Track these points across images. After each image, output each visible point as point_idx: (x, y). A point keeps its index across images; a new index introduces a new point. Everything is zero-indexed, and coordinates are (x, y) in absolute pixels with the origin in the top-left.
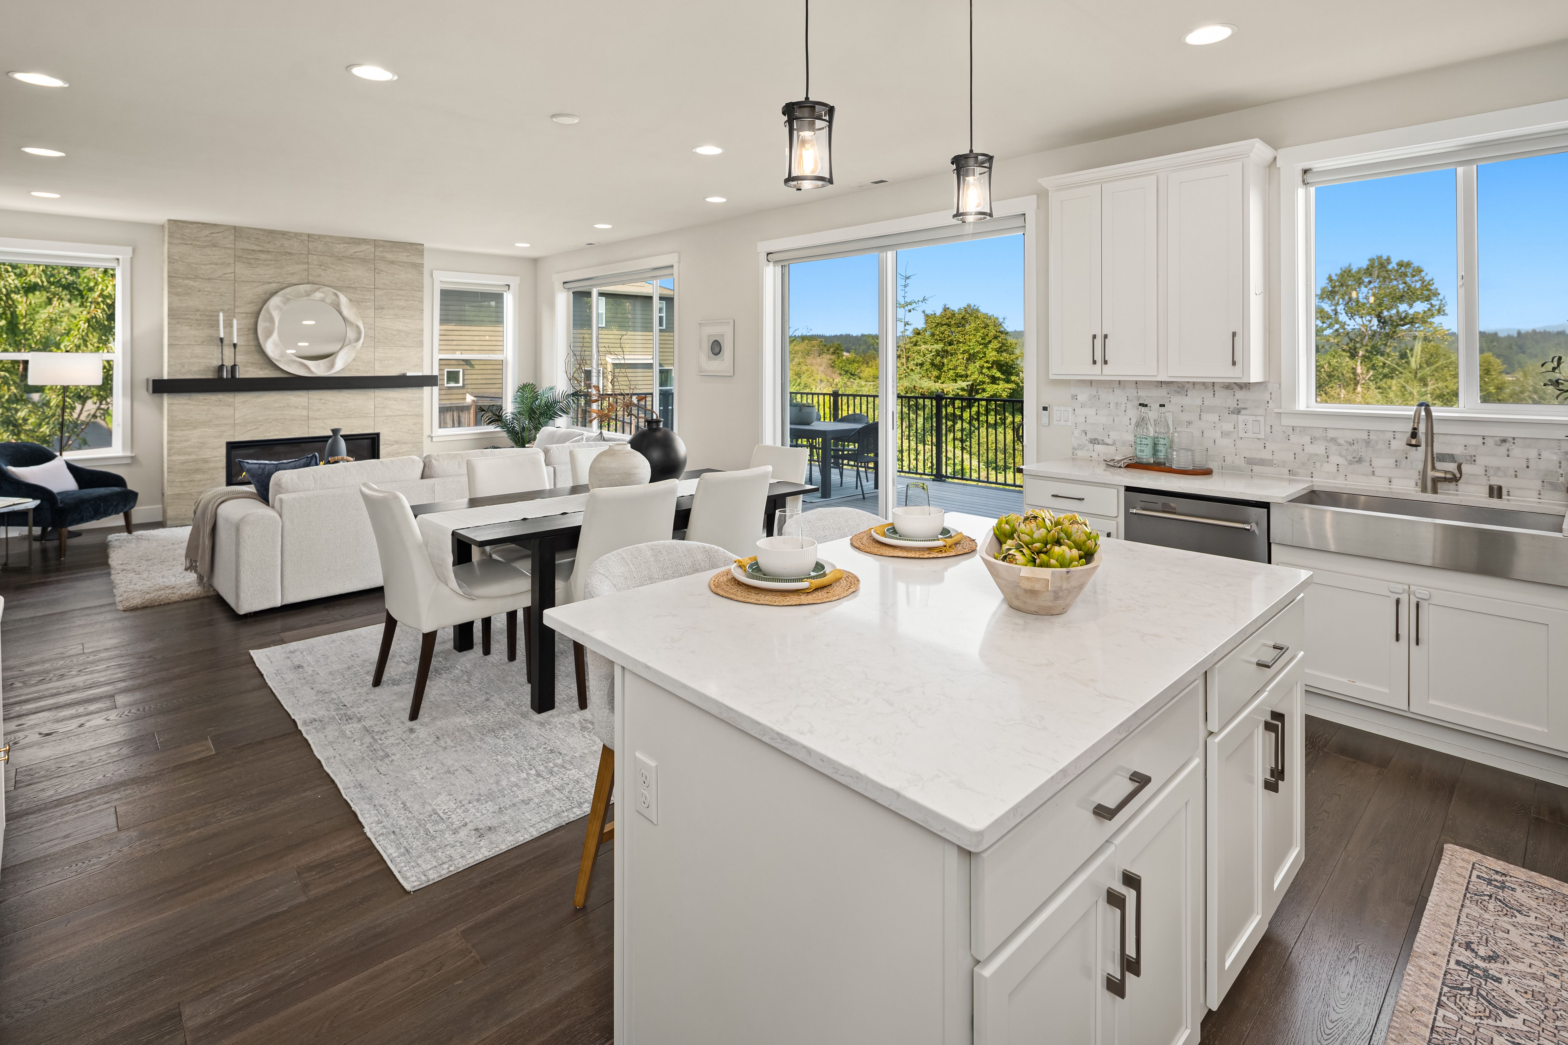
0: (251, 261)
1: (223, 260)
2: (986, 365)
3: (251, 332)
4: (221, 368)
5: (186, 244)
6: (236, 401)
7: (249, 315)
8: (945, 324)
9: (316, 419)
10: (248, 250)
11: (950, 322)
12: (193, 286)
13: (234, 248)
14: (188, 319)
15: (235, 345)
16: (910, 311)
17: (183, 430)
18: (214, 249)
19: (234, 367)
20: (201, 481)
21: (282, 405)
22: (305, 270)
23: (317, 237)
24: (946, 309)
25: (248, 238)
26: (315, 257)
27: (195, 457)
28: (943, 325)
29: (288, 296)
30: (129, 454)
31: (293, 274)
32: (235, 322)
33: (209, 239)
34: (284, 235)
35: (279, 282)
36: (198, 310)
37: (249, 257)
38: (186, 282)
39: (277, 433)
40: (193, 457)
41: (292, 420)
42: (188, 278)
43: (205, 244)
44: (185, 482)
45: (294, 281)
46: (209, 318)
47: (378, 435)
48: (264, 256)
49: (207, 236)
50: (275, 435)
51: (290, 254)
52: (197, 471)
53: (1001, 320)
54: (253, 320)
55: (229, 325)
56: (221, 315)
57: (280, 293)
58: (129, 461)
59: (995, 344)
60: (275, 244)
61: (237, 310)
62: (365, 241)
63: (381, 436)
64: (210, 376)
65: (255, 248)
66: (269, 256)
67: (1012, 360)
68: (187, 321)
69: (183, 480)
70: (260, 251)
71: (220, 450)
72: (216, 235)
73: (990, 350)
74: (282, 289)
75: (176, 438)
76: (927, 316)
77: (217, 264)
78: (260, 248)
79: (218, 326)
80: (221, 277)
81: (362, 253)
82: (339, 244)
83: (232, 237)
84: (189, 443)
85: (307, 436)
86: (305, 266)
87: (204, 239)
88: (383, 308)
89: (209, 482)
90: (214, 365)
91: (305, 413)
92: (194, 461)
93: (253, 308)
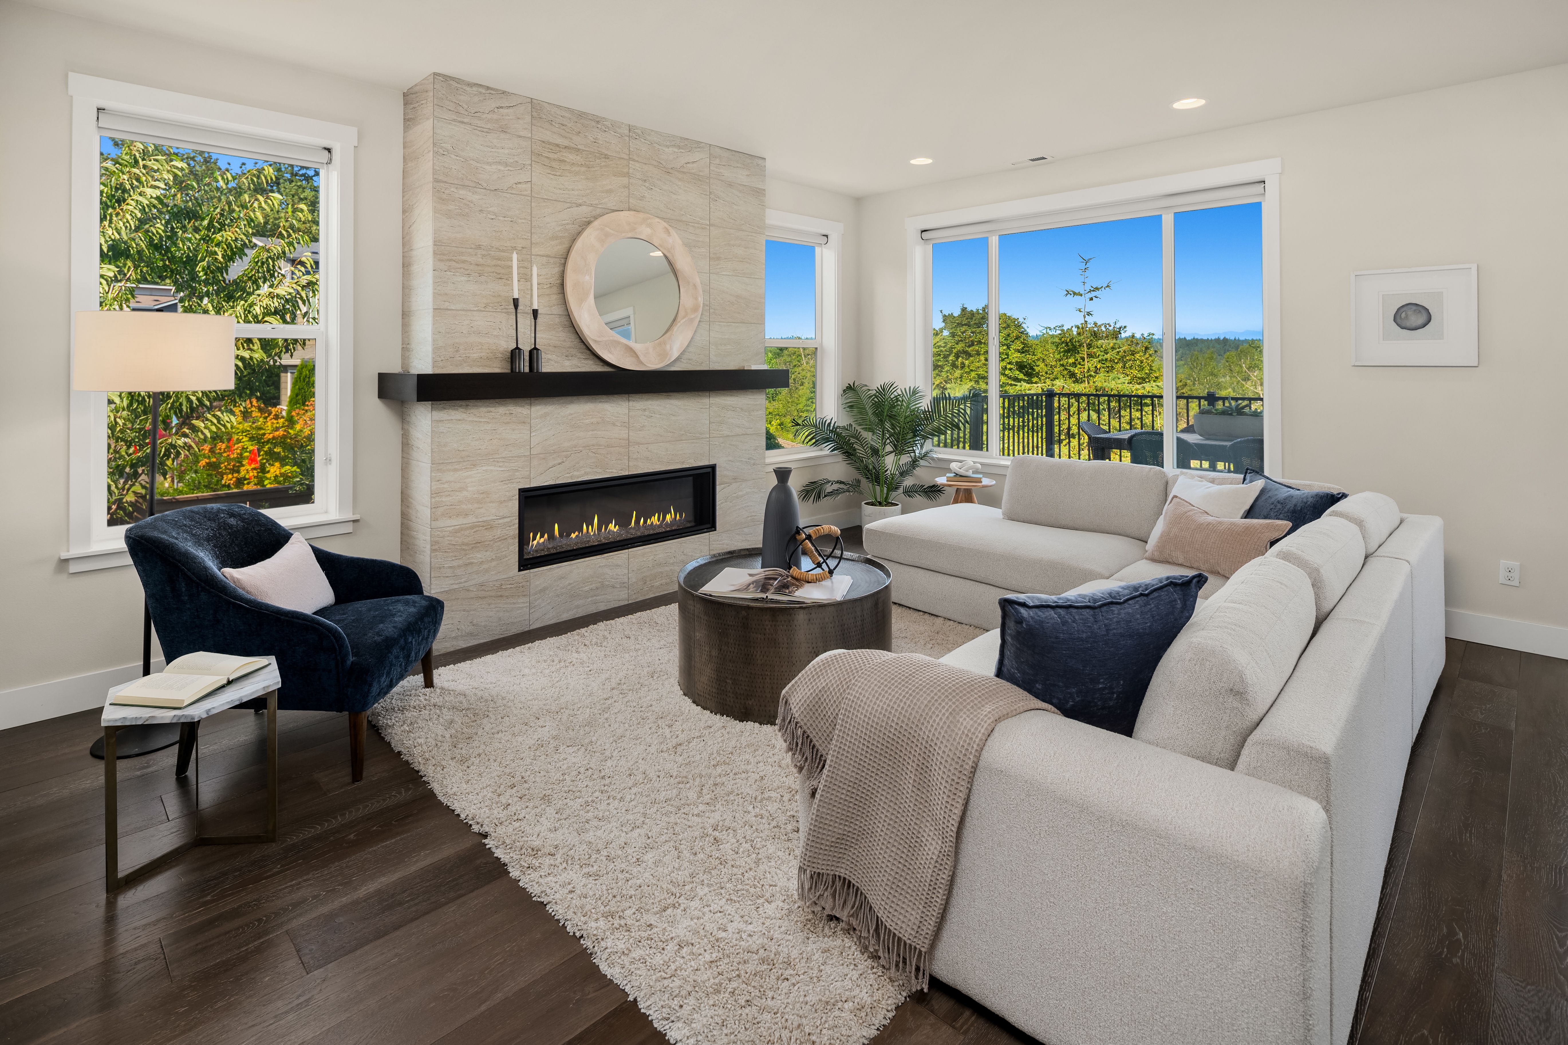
0: (554, 164)
1: (516, 159)
2: (1009, 366)
3: (555, 290)
4: (515, 353)
5: (463, 122)
6: (533, 415)
7: (552, 260)
8: (965, 325)
9: (639, 444)
10: (550, 143)
11: (969, 322)
12: (471, 202)
13: (531, 138)
14: (464, 262)
15: (535, 313)
16: (1091, 299)
17: (456, 470)
18: (503, 136)
19: (534, 353)
20: (482, 563)
21: (594, 420)
22: (625, 187)
23: (639, 132)
24: (964, 309)
25: (551, 122)
26: (637, 165)
27: (475, 520)
28: (963, 325)
29: (607, 229)
30: (350, 516)
31: (610, 191)
32: (535, 270)
33: (495, 117)
34: (598, 122)
35: (591, 205)
36: (479, 247)
37: (552, 156)
38: (462, 192)
39: (588, 470)
40: (471, 519)
41: (608, 446)
42: (464, 186)
43: (489, 126)
44: (459, 566)
45: (611, 205)
46: (494, 262)
47: (713, 468)
48: (571, 157)
49: (492, 111)
50: (586, 474)
51: (606, 157)
52: (477, 545)
53: (1021, 320)
54: (557, 270)
55: (525, 278)
56: (515, 256)
57: (596, 224)
58: (349, 528)
59: (1018, 345)
60: (586, 136)
61: (535, 251)
62: (698, 145)
63: (717, 469)
64: (497, 367)
65: (559, 141)
66: (578, 158)
67: (1034, 361)
68: (461, 265)
69: (455, 563)
70: (566, 147)
71: (510, 504)
72: (505, 111)
73: (1013, 351)
74: (596, 218)
75: (446, 486)
76: (945, 316)
77: (506, 165)
78: (566, 143)
79: (510, 277)
80: (511, 188)
81: (695, 165)
82: (668, 147)
83: (528, 118)
84: (465, 493)
85: (627, 473)
86: (625, 180)
87: (489, 116)
88: (719, 259)
89: (494, 563)
90: (501, 349)
91: (624, 434)
92: (472, 528)
93: (561, 249)
